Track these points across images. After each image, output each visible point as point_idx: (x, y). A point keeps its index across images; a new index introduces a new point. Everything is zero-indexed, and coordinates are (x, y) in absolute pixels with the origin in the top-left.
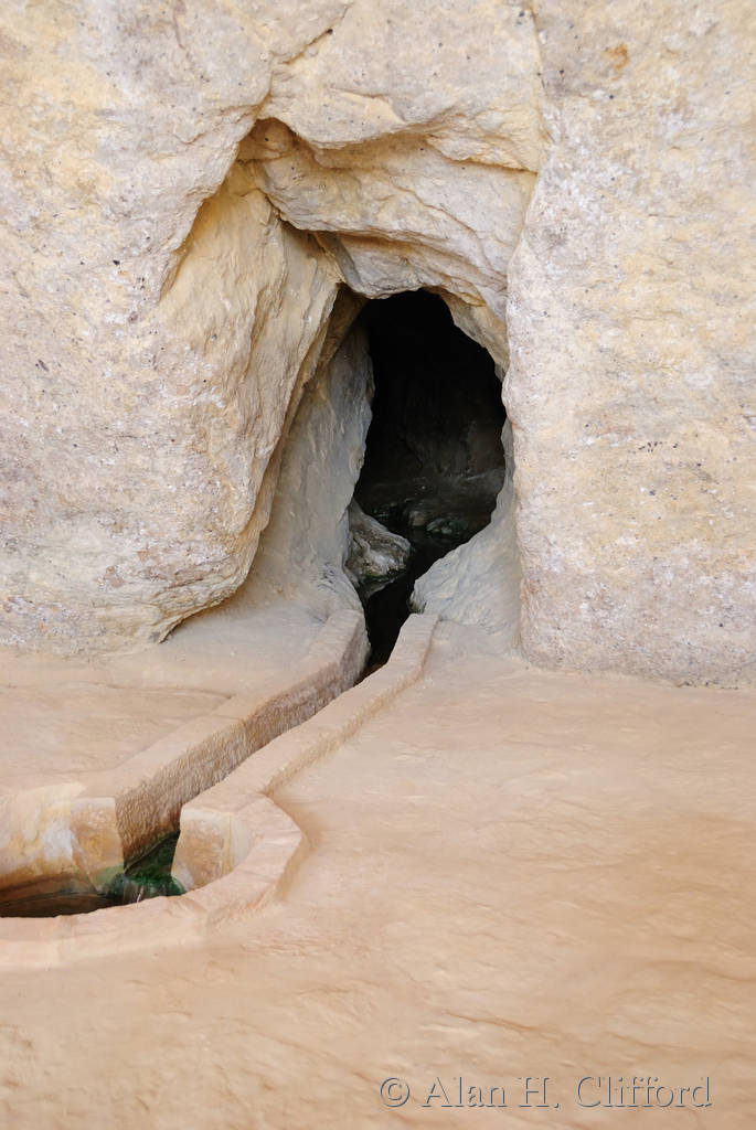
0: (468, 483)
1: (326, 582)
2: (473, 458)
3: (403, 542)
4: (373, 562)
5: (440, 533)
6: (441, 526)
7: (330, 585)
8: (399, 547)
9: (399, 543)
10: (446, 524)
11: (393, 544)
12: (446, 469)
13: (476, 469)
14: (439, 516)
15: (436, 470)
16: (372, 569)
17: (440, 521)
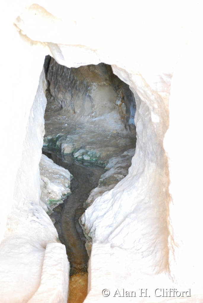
0: (93, 123)
1: (34, 218)
2: (96, 107)
3: (65, 172)
4: (53, 191)
5: (83, 159)
6: (83, 154)
7: (37, 220)
8: (64, 176)
9: (64, 174)
10: (86, 153)
11: (61, 175)
12: (78, 112)
13: (98, 113)
14: (81, 148)
15: (72, 111)
16: (53, 196)
17: (82, 151)
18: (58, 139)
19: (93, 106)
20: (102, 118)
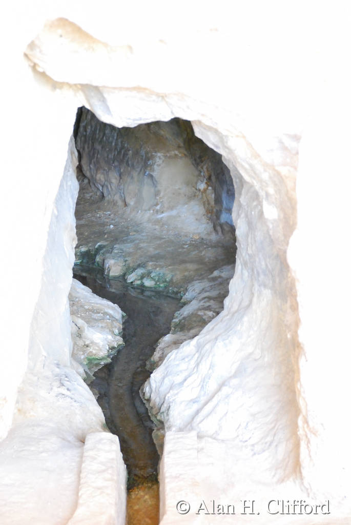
0: (157, 222)
1: (63, 390)
3: (113, 309)
4: (92, 342)
5: (142, 285)
6: (142, 277)
7: (68, 393)
8: (111, 316)
9: (111, 312)
10: (148, 275)
11: (105, 314)
12: (132, 203)
14: (139, 266)
15: (120, 203)
16: (93, 350)
17: (140, 271)
18: (97, 251)
19: (157, 193)
20: (174, 213)
